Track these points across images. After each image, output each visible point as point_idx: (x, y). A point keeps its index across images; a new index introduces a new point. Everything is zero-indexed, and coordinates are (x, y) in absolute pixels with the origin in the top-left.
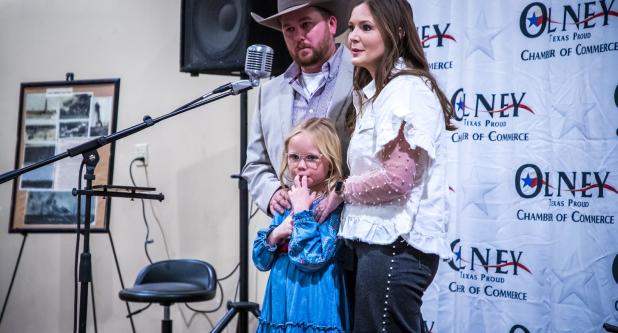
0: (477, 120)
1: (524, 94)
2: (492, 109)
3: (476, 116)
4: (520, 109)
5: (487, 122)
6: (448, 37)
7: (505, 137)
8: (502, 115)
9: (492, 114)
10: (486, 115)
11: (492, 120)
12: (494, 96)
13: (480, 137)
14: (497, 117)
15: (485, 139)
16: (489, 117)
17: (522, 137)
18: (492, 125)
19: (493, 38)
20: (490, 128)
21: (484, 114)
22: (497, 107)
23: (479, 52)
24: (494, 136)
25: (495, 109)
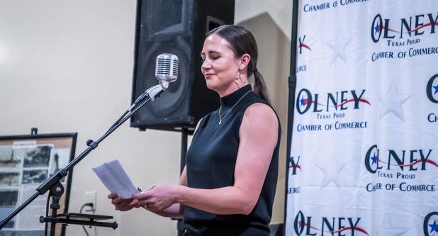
0: (389, 172)
1: (430, 151)
2: (403, 163)
3: (389, 169)
4: (427, 164)
5: (398, 175)
6: (364, 101)
7: (414, 188)
8: (411, 169)
9: (402, 168)
10: (398, 169)
11: (402, 173)
12: (404, 152)
13: (392, 187)
14: (406, 171)
15: (397, 189)
16: (400, 171)
17: (429, 188)
18: (403, 177)
19: (403, 102)
20: (400, 180)
21: (395, 167)
22: (407, 162)
23: (391, 113)
24: (404, 187)
25: (405, 164)
